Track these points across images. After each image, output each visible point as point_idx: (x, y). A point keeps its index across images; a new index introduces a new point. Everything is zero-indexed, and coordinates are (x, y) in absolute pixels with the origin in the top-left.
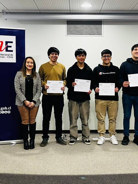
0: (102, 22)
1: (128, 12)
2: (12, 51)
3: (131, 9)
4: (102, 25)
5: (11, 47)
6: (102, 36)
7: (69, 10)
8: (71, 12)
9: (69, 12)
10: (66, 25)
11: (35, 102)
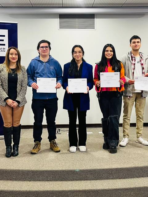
0: (95, 15)
1: (121, 6)
2: (4, 45)
3: (123, 3)
4: (95, 19)
5: (3, 40)
6: (95, 29)
7: (61, 4)
8: (64, 6)
9: (61, 6)
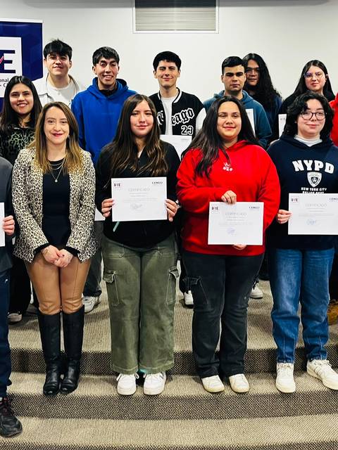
2: (14, 73)
5: (10, 62)
10: (134, 8)
11: (74, 252)
